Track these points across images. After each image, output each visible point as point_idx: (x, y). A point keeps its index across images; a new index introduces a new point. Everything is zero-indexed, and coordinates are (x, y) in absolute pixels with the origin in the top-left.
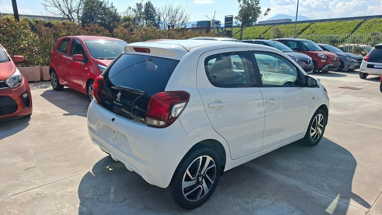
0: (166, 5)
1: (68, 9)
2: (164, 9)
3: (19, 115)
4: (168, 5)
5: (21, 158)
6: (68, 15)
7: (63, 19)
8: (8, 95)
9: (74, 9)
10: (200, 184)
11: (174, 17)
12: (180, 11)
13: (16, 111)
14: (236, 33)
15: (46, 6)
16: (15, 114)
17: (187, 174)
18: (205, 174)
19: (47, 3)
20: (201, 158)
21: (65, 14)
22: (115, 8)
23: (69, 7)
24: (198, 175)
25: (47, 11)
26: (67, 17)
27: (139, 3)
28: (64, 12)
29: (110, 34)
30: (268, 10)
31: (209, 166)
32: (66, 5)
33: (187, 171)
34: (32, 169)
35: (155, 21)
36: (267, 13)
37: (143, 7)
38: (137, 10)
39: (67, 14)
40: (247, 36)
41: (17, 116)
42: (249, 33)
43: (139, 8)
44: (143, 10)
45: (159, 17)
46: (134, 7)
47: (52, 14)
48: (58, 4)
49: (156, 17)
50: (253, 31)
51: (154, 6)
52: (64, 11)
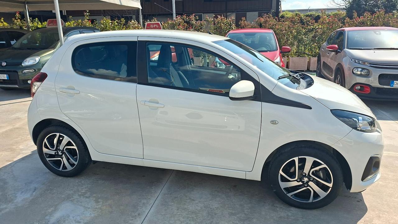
10: (61, 158)
17: (45, 142)
18: (65, 151)
20: (58, 134)
31: (67, 145)
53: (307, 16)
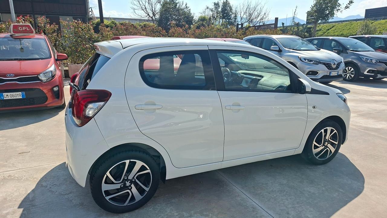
0: (244, 3)
1: (153, 11)
2: (242, 7)
3: (48, 106)
4: (247, 2)
5: (26, 143)
6: (152, 18)
7: (148, 21)
8: (39, 88)
9: (157, 12)
10: (129, 189)
11: (250, 15)
12: (259, 7)
13: (45, 102)
14: (328, 30)
15: (134, 9)
16: (45, 104)
17: (107, 176)
18: (135, 180)
19: (135, 7)
20: (127, 162)
21: (150, 16)
22: (189, 9)
23: (154, 9)
24: (124, 179)
25: (135, 14)
26: (151, 19)
27: (216, 2)
28: (148, 15)
29: (167, 34)
30: (350, 2)
31: (139, 172)
32: (151, 8)
33: (108, 173)
34: (25, 154)
35: (231, 19)
36: (349, 6)
37: (221, 6)
38: (214, 10)
39: (152, 16)
40: (341, 33)
41: (47, 106)
42: (343, 30)
43: (216, 8)
44: (220, 10)
45: (236, 16)
46: (212, 6)
47: (139, 17)
48: (144, 7)
49: (233, 16)
50: (348, 27)
51: (231, 5)
52: (149, 13)
53: (122, 24)
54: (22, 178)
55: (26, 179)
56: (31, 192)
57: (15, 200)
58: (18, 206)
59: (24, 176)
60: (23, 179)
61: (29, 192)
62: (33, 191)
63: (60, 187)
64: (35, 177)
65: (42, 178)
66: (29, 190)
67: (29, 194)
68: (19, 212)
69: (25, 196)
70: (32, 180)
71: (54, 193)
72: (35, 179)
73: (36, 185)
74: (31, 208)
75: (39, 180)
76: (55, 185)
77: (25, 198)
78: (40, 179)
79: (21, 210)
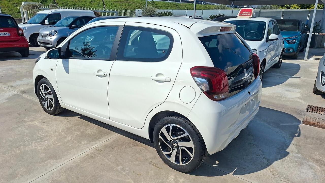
54: (284, 180)
55: (280, 176)
56: (278, 160)
57: (291, 160)
58: (289, 155)
59: (281, 180)
60: (283, 177)
61: (280, 161)
62: (276, 160)
63: (255, 151)
64: (271, 174)
65: (265, 168)
66: (279, 162)
67: (280, 159)
68: (289, 150)
69: (283, 159)
70: (274, 171)
71: (262, 150)
72: (271, 170)
73: (272, 163)
74: (281, 149)
75: (269, 167)
76: (257, 156)
77: (284, 157)
78: (267, 168)
79: (287, 150)
